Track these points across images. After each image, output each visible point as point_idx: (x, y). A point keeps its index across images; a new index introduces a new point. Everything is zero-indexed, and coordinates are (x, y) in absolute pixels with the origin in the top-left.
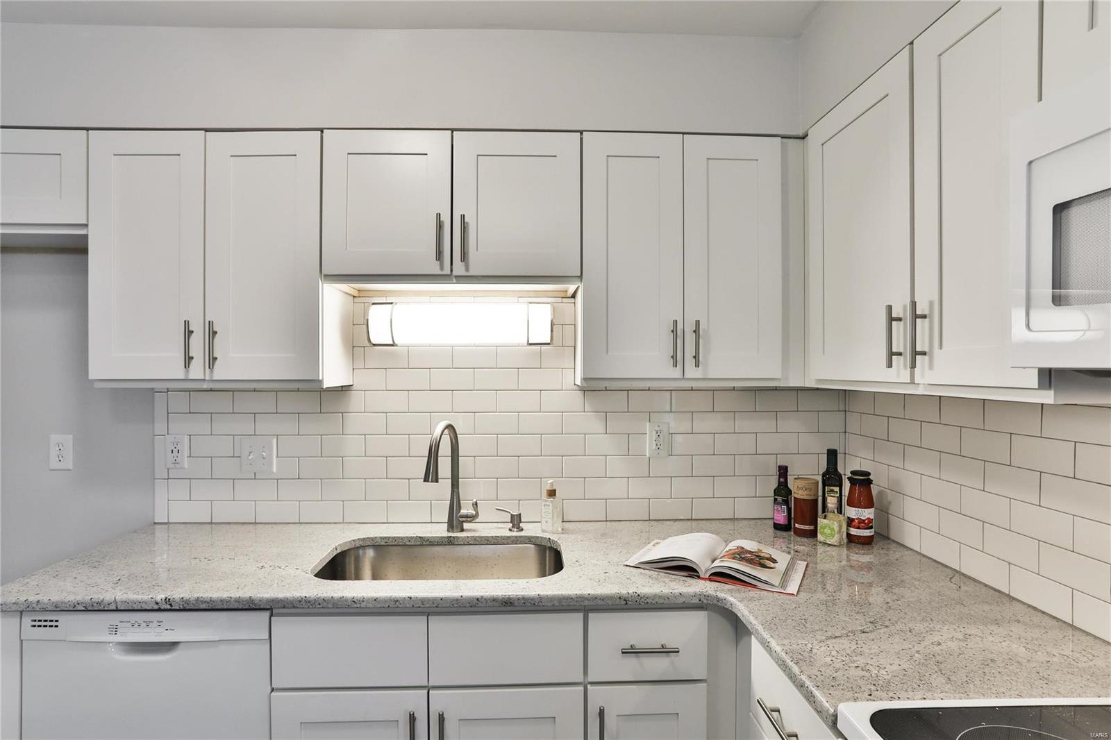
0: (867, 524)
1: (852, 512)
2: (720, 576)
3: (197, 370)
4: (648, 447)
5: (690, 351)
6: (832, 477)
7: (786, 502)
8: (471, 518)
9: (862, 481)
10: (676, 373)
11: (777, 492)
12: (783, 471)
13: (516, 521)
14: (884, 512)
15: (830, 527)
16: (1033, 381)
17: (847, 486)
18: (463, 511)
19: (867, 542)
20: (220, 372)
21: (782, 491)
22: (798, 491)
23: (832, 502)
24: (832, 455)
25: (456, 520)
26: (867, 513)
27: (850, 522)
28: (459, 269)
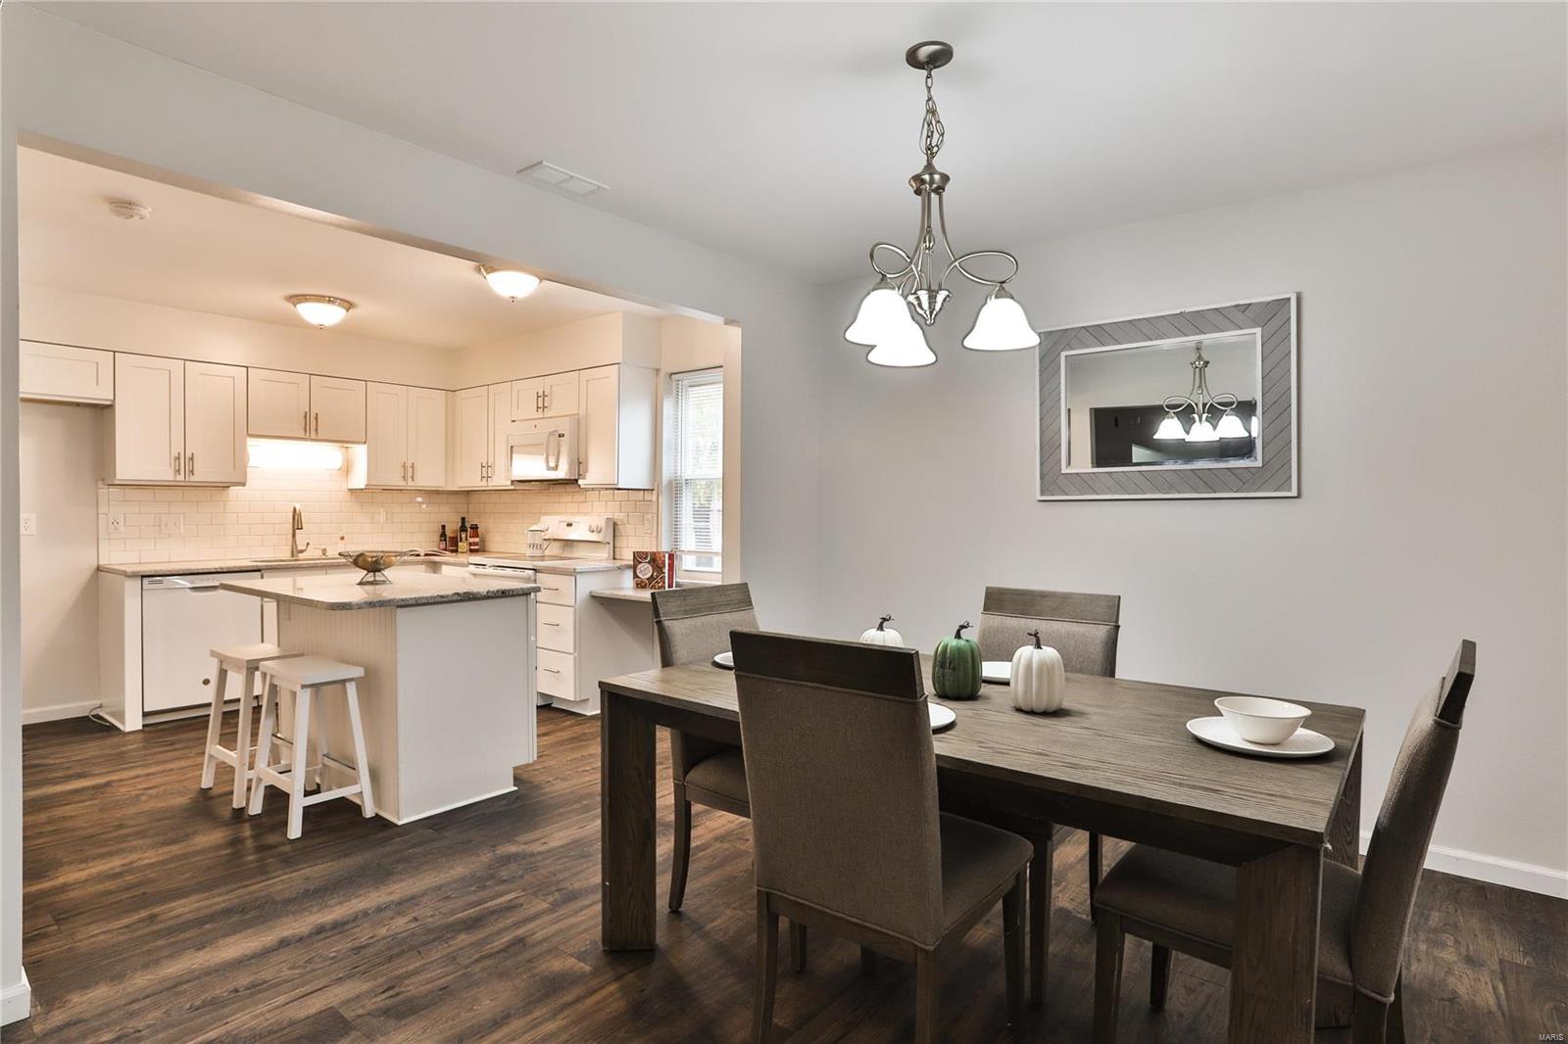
0: (475, 544)
1: (472, 540)
2: (426, 555)
3: (181, 477)
4: (382, 518)
5: (410, 474)
6: (463, 528)
7: (445, 540)
8: (302, 551)
9: (475, 528)
10: (405, 484)
11: (441, 536)
12: (444, 527)
13: (324, 551)
14: (483, 541)
15: (463, 546)
16: (509, 483)
17: (469, 530)
18: (299, 548)
19: (476, 551)
20: (193, 478)
21: (443, 535)
22: (449, 534)
23: (463, 536)
24: (463, 519)
25: (295, 552)
26: (477, 540)
27: (470, 544)
28: (313, 436)
